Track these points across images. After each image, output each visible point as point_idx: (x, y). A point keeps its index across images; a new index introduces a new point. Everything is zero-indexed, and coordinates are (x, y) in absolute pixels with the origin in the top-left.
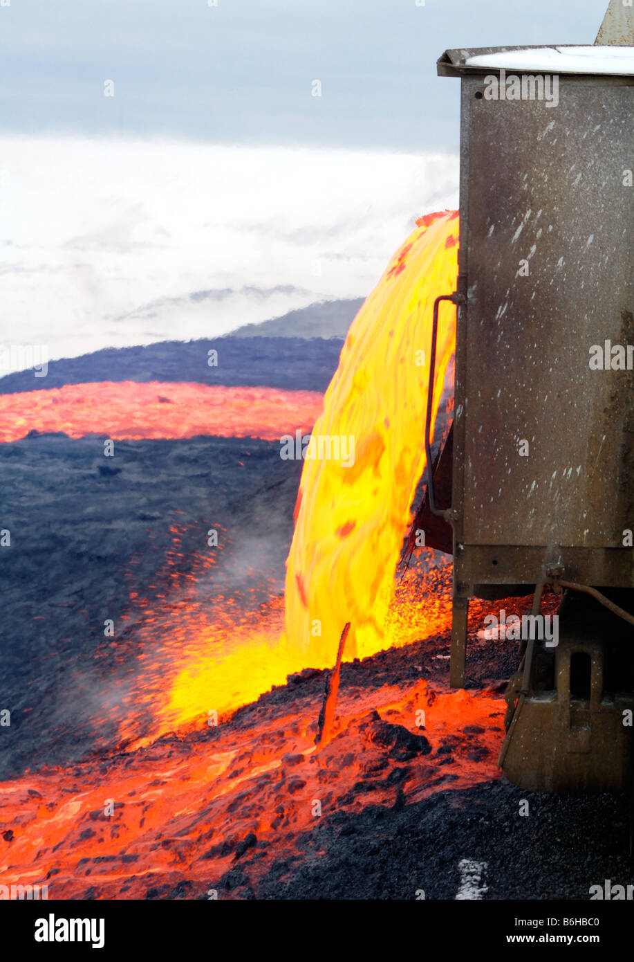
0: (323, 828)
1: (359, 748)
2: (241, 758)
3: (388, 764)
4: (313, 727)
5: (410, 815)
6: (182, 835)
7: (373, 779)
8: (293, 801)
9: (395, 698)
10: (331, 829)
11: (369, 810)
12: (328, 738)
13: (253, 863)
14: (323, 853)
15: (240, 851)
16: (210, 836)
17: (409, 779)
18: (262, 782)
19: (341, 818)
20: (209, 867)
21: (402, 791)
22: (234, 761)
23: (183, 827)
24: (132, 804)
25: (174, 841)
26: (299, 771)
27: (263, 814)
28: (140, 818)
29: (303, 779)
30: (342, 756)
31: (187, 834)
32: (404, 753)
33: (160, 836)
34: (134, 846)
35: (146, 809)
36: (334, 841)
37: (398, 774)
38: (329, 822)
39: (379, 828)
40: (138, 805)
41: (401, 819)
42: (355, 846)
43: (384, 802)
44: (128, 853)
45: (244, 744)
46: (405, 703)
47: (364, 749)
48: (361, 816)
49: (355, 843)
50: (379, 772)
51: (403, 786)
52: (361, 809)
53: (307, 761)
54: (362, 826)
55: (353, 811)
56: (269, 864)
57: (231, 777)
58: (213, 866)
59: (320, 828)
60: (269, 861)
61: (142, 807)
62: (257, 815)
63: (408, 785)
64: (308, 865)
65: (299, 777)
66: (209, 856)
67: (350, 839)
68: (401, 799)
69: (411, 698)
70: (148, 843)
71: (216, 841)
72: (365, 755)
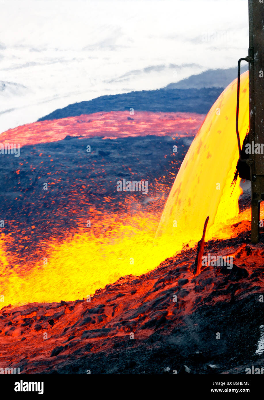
0: (197, 313)
1: (214, 275)
2: (160, 282)
3: (228, 282)
4: (192, 266)
5: (237, 305)
6: (132, 319)
7: (220, 289)
8: (183, 301)
9: (232, 252)
10: (200, 313)
11: (219, 304)
12: (199, 271)
13: (164, 330)
14: (197, 324)
15: (158, 325)
16: (144, 318)
17: (237, 289)
18: (169, 293)
19: (205, 308)
20: (144, 333)
21: (234, 295)
22: (156, 284)
23: (132, 315)
24: (108, 305)
25: (127, 321)
26: (186, 287)
27: (169, 308)
28: (112, 311)
29: (188, 290)
30: (206, 279)
31: (134, 318)
32: (235, 277)
33: (121, 319)
34: (109, 324)
35: (115, 307)
36: (202, 319)
37: (232, 287)
38: (199, 310)
39: (223, 312)
40: (111, 306)
41: (233, 307)
42: (211, 321)
43: (226, 300)
44: (106, 327)
45: (161, 276)
46: (236, 254)
47: (216, 276)
48: (215, 307)
49: (212, 319)
50: (223, 286)
51: (234, 292)
52: (215, 304)
53: (190, 282)
54: (215, 312)
55: (211, 304)
56: (171, 330)
57: (155, 291)
58: (145, 332)
59: (195, 313)
60: (171, 329)
61: (113, 307)
62: (166, 308)
63: (237, 292)
64: (189, 330)
65: (186, 290)
66: (143, 328)
67: (210, 317)
68: (233, 298)
69: (239, 251)
70: (116, 323)
71: (147, 320)
72: (217, 278)
